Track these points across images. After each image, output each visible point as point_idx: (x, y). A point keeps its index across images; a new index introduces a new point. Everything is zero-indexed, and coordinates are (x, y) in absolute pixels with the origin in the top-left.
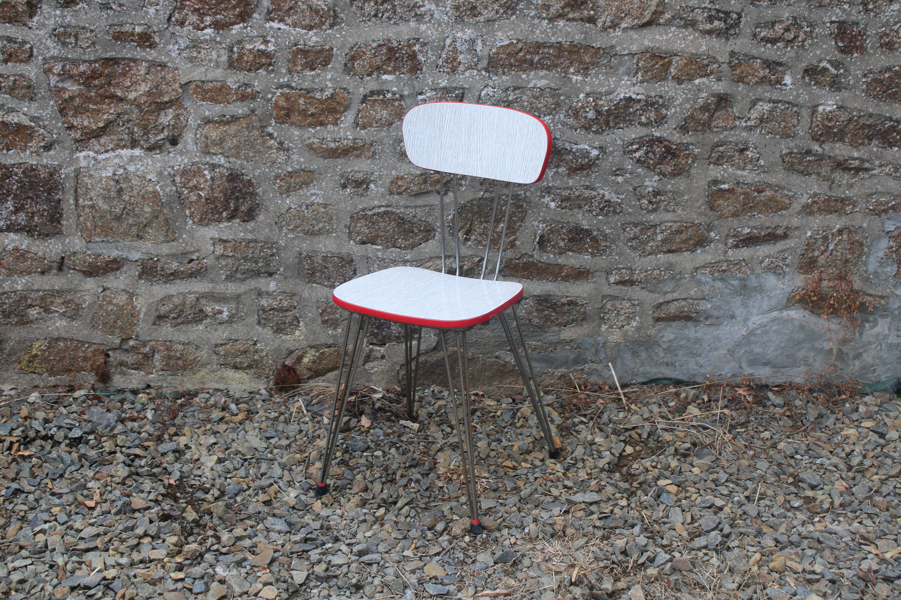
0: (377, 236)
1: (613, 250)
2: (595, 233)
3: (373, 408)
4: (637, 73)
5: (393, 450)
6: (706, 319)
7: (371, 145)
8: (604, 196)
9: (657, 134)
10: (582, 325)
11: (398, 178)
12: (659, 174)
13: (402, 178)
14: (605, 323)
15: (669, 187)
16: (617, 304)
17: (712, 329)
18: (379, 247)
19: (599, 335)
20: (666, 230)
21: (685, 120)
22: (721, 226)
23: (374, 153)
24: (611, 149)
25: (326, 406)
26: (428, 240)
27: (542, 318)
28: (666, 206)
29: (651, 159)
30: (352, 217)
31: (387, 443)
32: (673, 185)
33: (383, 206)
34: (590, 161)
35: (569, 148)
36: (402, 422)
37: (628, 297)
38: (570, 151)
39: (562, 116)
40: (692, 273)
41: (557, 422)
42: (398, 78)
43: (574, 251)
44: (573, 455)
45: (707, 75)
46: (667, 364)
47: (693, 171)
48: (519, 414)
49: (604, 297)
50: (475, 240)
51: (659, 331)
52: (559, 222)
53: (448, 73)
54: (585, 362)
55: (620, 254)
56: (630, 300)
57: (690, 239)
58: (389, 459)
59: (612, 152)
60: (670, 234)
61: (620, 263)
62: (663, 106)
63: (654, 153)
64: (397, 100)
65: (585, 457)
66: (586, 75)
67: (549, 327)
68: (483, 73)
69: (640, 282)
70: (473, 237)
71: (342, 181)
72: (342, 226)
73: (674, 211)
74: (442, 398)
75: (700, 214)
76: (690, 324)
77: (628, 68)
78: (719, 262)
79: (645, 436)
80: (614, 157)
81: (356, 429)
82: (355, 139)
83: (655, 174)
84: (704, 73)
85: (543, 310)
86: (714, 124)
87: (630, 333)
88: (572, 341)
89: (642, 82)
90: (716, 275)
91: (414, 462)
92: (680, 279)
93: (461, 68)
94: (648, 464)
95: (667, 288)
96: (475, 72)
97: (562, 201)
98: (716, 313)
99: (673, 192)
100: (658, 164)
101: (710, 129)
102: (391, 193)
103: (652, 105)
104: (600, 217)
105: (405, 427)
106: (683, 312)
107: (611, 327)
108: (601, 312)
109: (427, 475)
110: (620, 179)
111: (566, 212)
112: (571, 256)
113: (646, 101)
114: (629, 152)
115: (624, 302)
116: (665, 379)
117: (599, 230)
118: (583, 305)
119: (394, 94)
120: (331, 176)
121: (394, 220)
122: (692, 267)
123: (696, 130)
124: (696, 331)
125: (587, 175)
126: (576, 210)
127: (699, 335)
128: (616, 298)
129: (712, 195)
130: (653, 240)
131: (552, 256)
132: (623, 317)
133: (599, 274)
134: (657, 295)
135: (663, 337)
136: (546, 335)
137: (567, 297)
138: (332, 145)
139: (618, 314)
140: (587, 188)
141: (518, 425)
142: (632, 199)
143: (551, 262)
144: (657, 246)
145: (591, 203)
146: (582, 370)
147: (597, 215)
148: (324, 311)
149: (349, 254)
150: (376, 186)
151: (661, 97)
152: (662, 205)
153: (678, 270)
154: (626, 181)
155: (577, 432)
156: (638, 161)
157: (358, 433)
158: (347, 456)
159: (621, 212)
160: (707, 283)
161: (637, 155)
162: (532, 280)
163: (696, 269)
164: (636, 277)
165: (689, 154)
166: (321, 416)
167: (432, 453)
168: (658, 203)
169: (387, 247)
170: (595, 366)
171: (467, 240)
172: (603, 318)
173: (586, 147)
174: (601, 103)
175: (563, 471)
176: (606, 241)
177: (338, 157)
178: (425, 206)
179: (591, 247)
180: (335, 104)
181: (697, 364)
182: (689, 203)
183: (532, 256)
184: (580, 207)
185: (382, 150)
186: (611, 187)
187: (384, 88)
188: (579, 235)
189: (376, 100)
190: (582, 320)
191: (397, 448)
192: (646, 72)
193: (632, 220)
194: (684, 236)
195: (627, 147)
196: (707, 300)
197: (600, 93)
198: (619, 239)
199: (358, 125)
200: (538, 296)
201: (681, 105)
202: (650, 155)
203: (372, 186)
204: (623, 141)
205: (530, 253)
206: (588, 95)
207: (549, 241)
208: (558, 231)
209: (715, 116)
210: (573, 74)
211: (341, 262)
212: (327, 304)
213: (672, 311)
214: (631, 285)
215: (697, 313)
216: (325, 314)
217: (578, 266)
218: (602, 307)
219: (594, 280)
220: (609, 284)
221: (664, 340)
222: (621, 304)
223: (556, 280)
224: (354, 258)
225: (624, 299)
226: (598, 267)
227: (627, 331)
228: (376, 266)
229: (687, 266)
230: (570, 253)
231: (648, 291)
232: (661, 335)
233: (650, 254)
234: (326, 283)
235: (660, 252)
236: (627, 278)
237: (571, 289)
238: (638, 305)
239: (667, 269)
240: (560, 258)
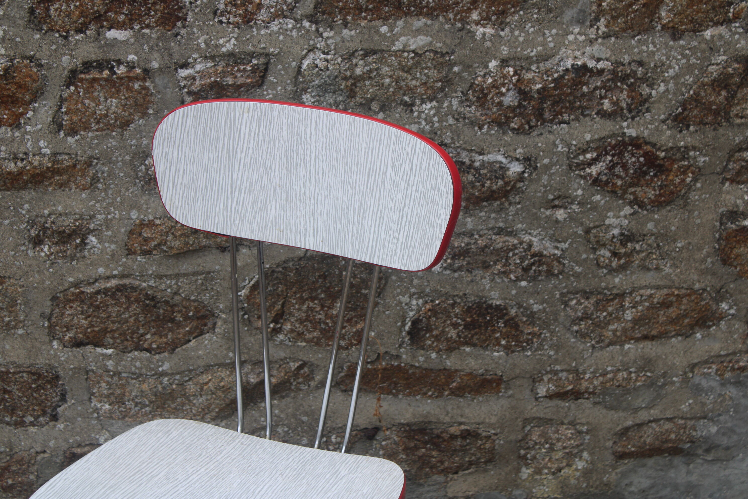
0: (105, 331)
1: (545, 339)
2: (513, 312)
4: (597, 19)
6: (708, 451)
7: (89, 164)
8: (530, 245)
9: (632, 132)
10: (486, 471)
11: (142, 224)
12: (631, 204)
13: (151, 224)
14: (527, 465)
15: (650, 226)
16: (550, 431)
17: (715, 467)
18: (110, 351)
19: (517, 487)
20: (641, 301)
21: (684, 105)
22: (741, 292)
23: (95, 180)
24: (546, 161)
26: (201, 333)
27: (414, 462)
28: (644, 260)
29: (619, 177)
30: (54, 298)
32: (657, 222)
33: (114, 277)
34: (507, 184)
35: (467, 161)
37: (570, 418)
38: (470, 166)
39: (455, 102)
40: (685, 373)
42: (138, 36)
43: (474, 345)
45: (728, 22)
47: (694, 196)
49: (527, 421)
50: (292, 331)
51: (624, 475)
52: (447, 296)
53: (237, 25)
55: (557, 348)
56: (572, 424)
57: (685, 316)
59: (547, 167)
60: (648, 309)
61: (556, 362)
62: (644, 79)
63: (624, 167)
64: (137, 78)
66: (502, 25)
67: (427, 476)
68: (306, 24)
69: (593, 393)
70: (288, 326)
71: (33, 233)
72: (35, 314)
73: (657, 269)
75: (703, 273)
76: (678, 460)
77: (582, 11)
78: (734, 353)
80: (551, 175)
82: (55, 154)
83: (624, 205)
84: (721, 18)
85: (417, 448)
86: (735, 110)
87: (573, 481)
89: (606, 36)
90: (728, 375)
92: (664, 384)
93: (263, 15)
95: (640, 402)
96: (290, 23)
97: (453, 258)
98: (725, 441)
99: (657, 236)
100: (632, 185)
101: (728, 120)
102: (130, 252)
103: (625, 78)
104: (524, 283)
106: (667, 441)
107: (539, 471)
108: (521, 447)
110: (560, 214)
111: (461, 277)
112: (468, 354)
113: (614, 72)
114: (578, 165)
115: (562, 429)
117: (520, 306)
118: (488, 437)
119: (131, 66)
120: (11, 224)
121: (137, 301)
122: (685, 364)
123: (702, 123)
124: (689, 473)
125: (501, 209)
126: (479, 273)
127: (694, 478)
128: (549, 421)
129: (727, 239)
130: (618, 319)
131: (434, 355)
132: (560, 454)
133: (518, 383)
134: (621, 414)
135: (630, 484)
136: (421, 490)
137: (461, 424)
138: (11, 166)
139: (551, 449)
140: (500, 232)
142: (582, 248)
143: (431, 366)
144: (625, 330)
145: (507, 258)
147: (518, 279)
148: (5, 469)
149: (51, 367)
150: (100, 240)
151: (641, 63)
152: (637, 260)
154: (571, 218)
156: (596, 181)
159: (561, 273)
160: (712, 389)
161: (594, 170)
162: (395, 395)
163: (693, 367)
164: (584, 384)
165: (689, 167)
168: (628, 255)
169: (125, 351)
171: (276, 331)
172: (524, 457)
173: (500, 158)
174: (529, 76)
176: (533, 324)
177: (24, 187)
178: (195, 274)
179: (506, 336)
180: (13, 88)
182: (685, 254)
183: (398, 357)
184: (486, 266)
185: (111, 173)
186: (544, 229)
187: (111, 55)
188: (484, 316)
189: (95, 80)
190: (486, 463)
192: (614, 18)
193: (582, 285)
194: (673, 312)
195: (576, 157)
196: (711, 420)
197: (528, 58)
198: (556, 320)
199: (60, 127)
200: (408, 425)
201: (676, 77)
202: (618, 170)
203: (92, 240)
204: (569, 146)
205: (394, 352)
206: (504, 62)
207: (429, 329)
208: (446, 312)
209: (739, 95)
210: (477, 23)
211: (35, 381)
212: (11, 457)
213: (648, 441)
214: (577, 399)
215: (692, 442)
216: (7, 475)
217: (481, 371)
218: (524, 439)
219: (510, 392)
220: (537, 399)
221: (633, 489)
222: (557, 432)
223: (440, 395)
224: (61, 373)
225: (562, 423)
226: (518, 371)
227: (567, 478)
228: (104, 385)
229: (677, 362)
230: (468, 349)
231: (606, 407)
232: (626, 481)
233: (611, 343)
234: (7, 419)
235: (630, 339)
236: (570, 387)
237: (467, 411)
238: (587, 433)
239: (641, 369)
240: (448, 357)
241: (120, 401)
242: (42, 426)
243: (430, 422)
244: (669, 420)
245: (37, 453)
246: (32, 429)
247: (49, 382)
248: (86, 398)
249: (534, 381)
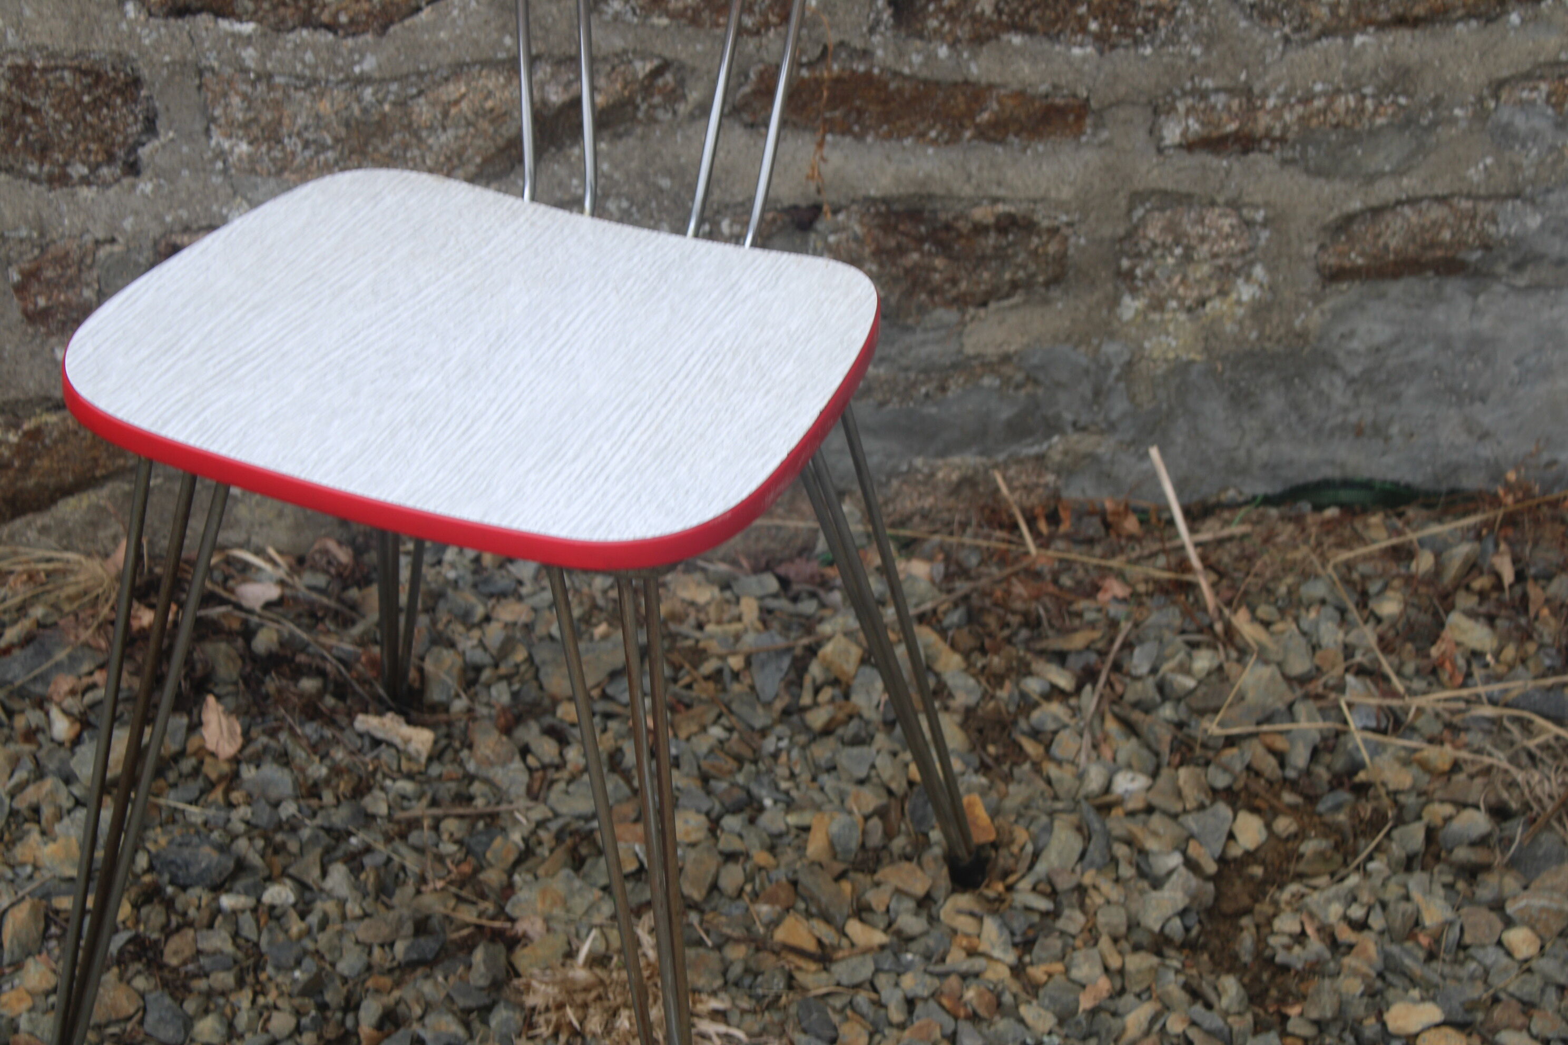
1: (1183, 21)
3: (249, 656)
5: (338, 878)
6: (1518, 267)
10: (1046, 301)
14: (1134, 292)
16: (1186, 219)
17: (1534, 301)
18: (248, 28)
19: (1112, 336)
25: (61, 655)
27: (896, 280)
31: (314, 840)
36: (366, 722)
37: (1230, 191)
40: (1481, 100)
41: (961, 699)
43: (1030, 31)
44: (1041, 868)
46: (1359, 431)
48: (815, 670)
49: (1137, 198)
51: (1338, 315)
54: (1053, 427)
55: (1209, 40)
56: (1234, 205)
58: (324, 923)
61: (1206, 70)
65: (1088, 878)
67: (922, 310)
69: (1282, 140)
74: (513, 593)
76: (1454, 287)
79: (1300, 757)
81: (187, 765)
85: (901, 250)
87: (1229, 327)
88: (1006, 359)
91: (429, 945)
92: (1434, 124)
94: (1335, 911)
95: (1382, 160)
98: (1556, 247)
105: (377, 743)
106: (1433, 245)
107: (1158, 305)
108: (1123, 253)
109: (485, 1011)
112: (1018, 50)
115: (1212, 216)
116: (1347, 484)
118: (1054, 231)
122: (1482, 79)
124: (1475, 312)
127: (1485, 324)
128: (1182, 199)
131: (943, 52)
132: (1206, 269)
133: (1122, 114)
134: (1339, 186)
135: (1352, 334)
136: (908, 339)
137: (995, 200)
139: (1187, 258)
141: (818, 719)
143: (938, 75)
146: (1040, 458)
148: (31, 275)
149: (123, 59)
153: (1426, 94)
155: (1035, 734)
157: (194, 787)
158: (155, 915)
160: (1535, 135)
162: (859, 137)
163: (1498, 87)
164: (1263, 121)
166: (41, 703)
167: (493, 877)
169: (280, 28)
170: (1085, 443)
172: (1129, 275)
175: (1011, 957)
179: (1099, 12)
181: (1469, 426)
183: (866, 54)
190: (1047, 284)
191: (354, 861)
196: (1532, 201)
200: (885, 200)
205: (858, 43)
211: (89, 89)
212: (43, 249)
213: (1393, 243)
214: (1246, 151)
215: (1487, 247)
216: (35, 287)
217: (1043, 88)
218: (1130, 234)
219: (1104, 135)
220: (1160, 151)
221: (1355, 344)
222: (1201, 221)
223: (954, 139)
224: (145, 73)
225: (1213, 204)
226: (1122, 90)
227: (1218, 320)
228: (236, 100)
229: (1465, 75)
230: (1017, 40)
231: (1307, 171)
232: (1342, 328)
233: (1326, 32)
234: (33, 169)
235: (1365, 24)
236: (1232, 127)
237: (1010, 174)
238: (1265, 224)
239: (1385, 89)
240: (974, 56)
241: (273, 136)
242: (106, 185)
243: (930, 197)
244: (1442, 200)
245: (98, 243)
246: (86, 193)
247: (118, 91)
248: (199, 126)
249: (1156, 111)
